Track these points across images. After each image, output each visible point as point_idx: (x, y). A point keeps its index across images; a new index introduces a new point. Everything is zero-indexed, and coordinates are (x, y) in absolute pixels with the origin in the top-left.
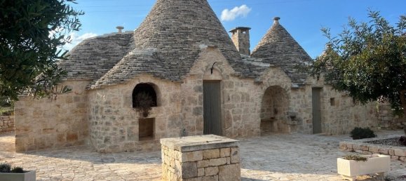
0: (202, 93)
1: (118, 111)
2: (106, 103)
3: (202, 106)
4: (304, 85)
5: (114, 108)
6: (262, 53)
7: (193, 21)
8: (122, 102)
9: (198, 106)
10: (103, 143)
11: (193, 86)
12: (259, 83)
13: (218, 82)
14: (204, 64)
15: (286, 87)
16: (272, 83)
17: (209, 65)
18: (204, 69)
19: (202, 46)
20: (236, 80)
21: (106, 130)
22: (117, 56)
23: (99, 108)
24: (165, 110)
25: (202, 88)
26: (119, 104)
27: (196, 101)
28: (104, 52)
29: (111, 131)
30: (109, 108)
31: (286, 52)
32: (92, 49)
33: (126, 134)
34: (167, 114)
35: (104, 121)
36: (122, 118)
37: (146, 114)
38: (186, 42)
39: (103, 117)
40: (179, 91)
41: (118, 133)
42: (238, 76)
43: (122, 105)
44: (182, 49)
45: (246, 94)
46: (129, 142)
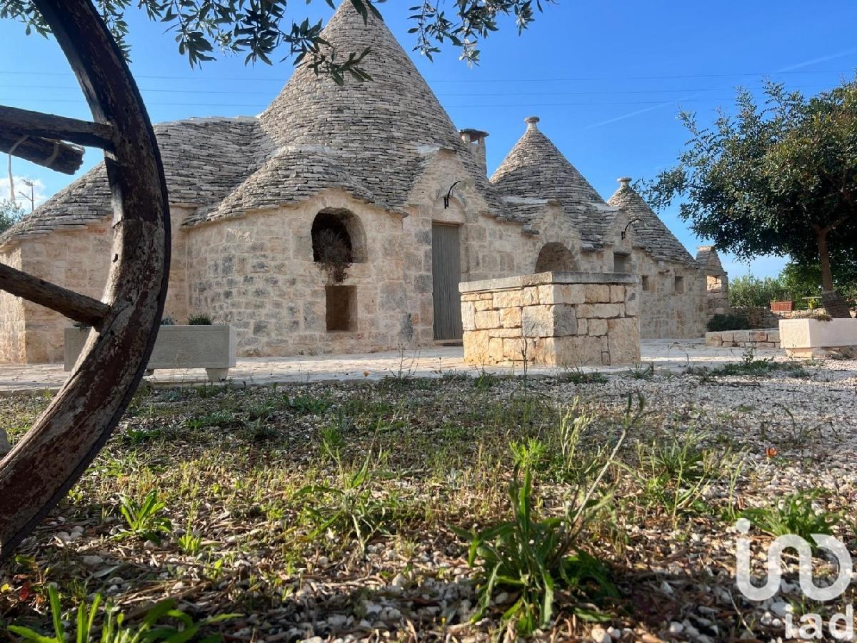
0: (430, 247)
1: (283, 265)
2: (254, 248)
3: (430, 274)
4: (602, 246)
5: (273, 259)
6: (512, 185)
7: (397, 97)
8: (292, 246)
9: (423, 273)
10: (252, 335)
11: (413, 231)
12: (530, 235)
13: (456, 226)
14: (434, 186)
15: (573, 247)
16: (551, 236)
17: (442, 189)
18: (434, 196)
19: (423, 150)
20: (489, 225)
21: (257, 307)
22: (234, 164)
23: (235, 261)
24: (374, 271)
25: (431, 235)
26: (285, 249)
27: (420, 263)
28: (205, 153)
29: (268, 308)
30: (263, 260)
31: (560, 183)
32: (177, 144)
33: (300, 317)
34: (378, 280)
35: (251, 288)
36: (293, 282)
37: (339, 276)
38: (390, 139)
39: (248, 280)
40: (398, 233)
41: (284, 312)
42: (495, 217)
43: (291, 253)
44: (385, 151)
45: (508, 255)
46: (308, 333)
